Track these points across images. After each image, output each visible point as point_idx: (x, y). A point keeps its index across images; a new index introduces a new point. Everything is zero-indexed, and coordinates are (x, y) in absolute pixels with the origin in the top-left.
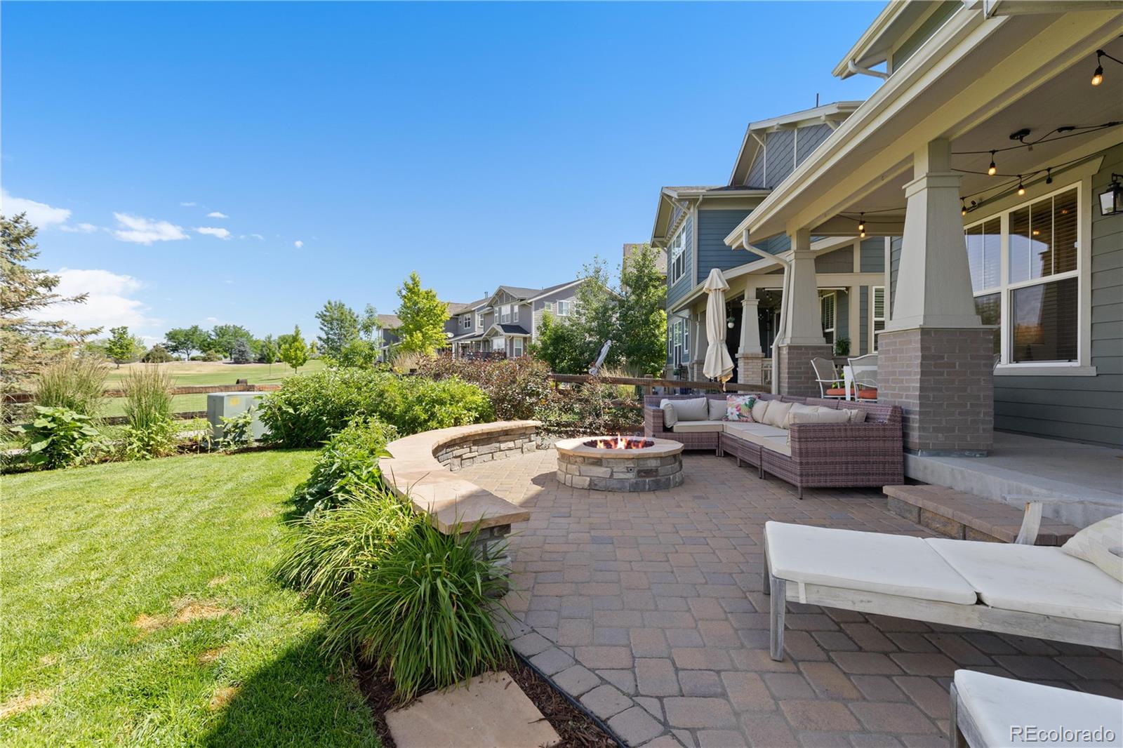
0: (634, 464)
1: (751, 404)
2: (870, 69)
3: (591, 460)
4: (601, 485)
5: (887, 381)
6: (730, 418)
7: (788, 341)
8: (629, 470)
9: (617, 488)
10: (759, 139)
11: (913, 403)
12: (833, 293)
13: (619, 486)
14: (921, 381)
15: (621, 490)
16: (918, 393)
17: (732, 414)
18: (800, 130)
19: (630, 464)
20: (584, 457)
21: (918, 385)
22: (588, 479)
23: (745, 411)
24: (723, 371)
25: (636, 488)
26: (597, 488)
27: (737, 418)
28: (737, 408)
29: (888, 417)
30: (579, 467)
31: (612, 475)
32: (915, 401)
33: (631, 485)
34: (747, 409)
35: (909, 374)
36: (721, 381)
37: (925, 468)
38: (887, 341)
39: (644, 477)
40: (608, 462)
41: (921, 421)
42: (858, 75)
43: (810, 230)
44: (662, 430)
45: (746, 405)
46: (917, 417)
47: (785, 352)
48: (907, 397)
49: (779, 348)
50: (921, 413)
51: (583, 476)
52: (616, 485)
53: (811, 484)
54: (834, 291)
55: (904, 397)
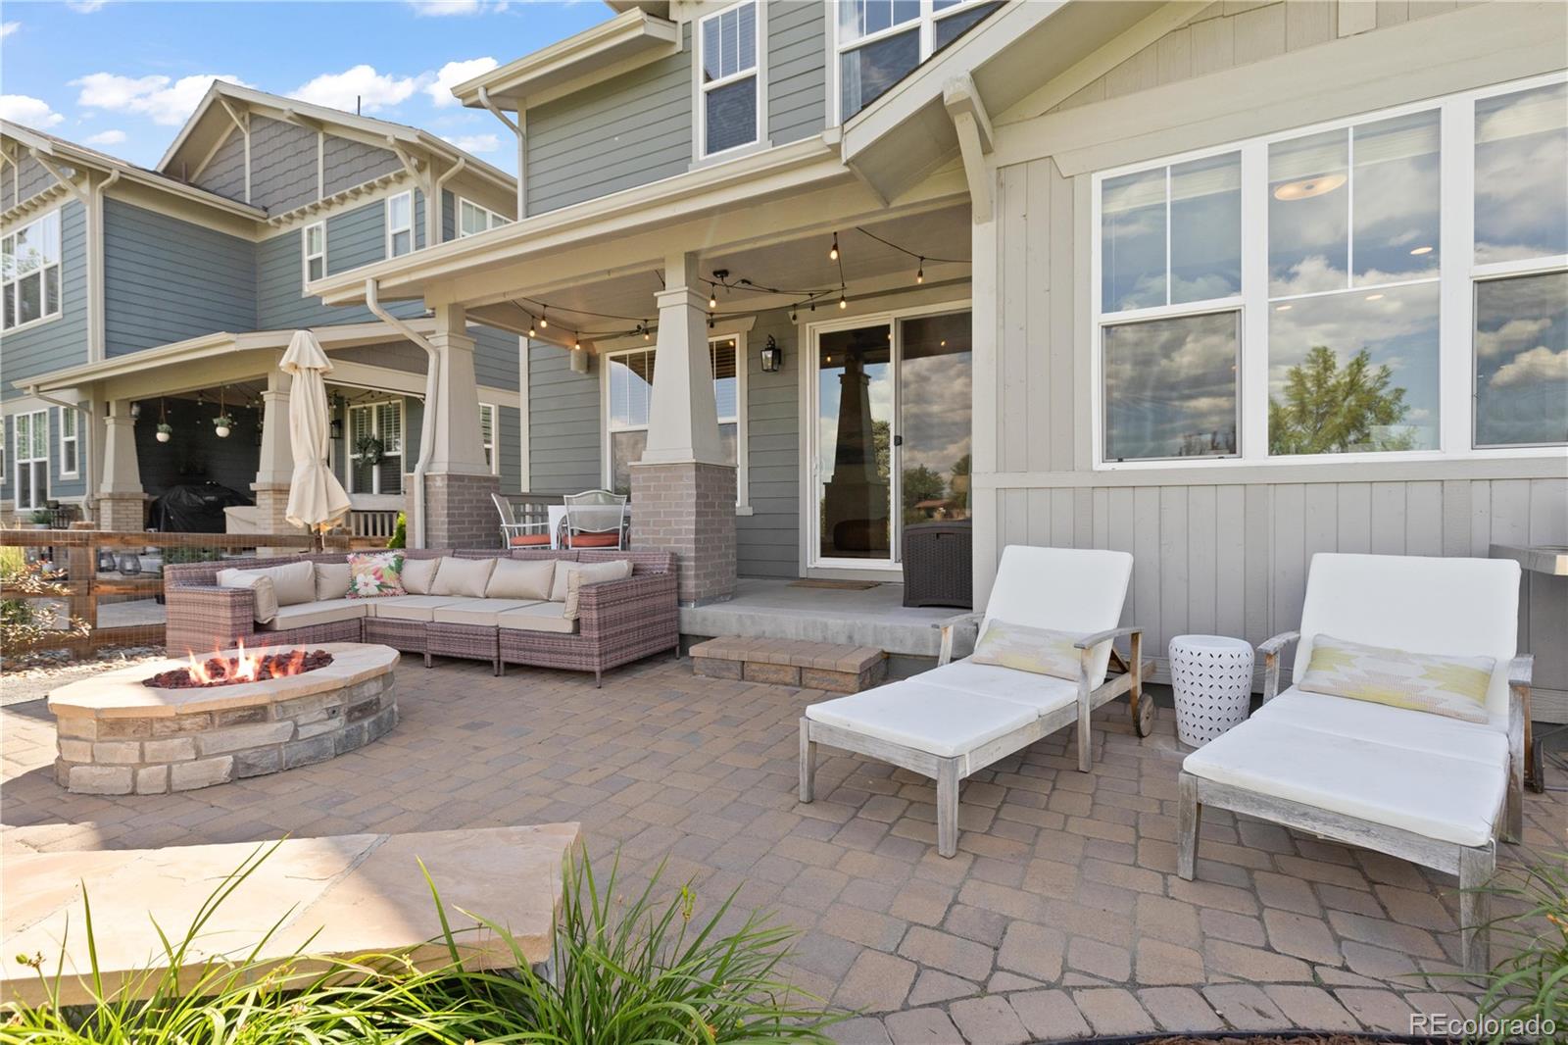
0: (342, 700)
1: (399, 568)
2: (505, 113)
3: (231, 716)
4: (265, 762)
5: (647, 524)
6: (362, 592)
7: (441, 467)
8: (333, 713)
9: (310, 758)
10: (237, 116)
11: (686, 548)
12: (400, 401)
13: (311, 752)
14: (697, 522)
15: (317, 759)
16: (693, 536)
17: (366, 585)
18: (329, 139)
19: (334, 700)
20: (210, 713)
21: (694, 527)
22: (230, 759)
23: (390, 578)
24: (330, 513)
25: (347, 746)
26: (257, 771)
27: (376, 591)
28: (375, 574)
29: (667, 566)
30: (195, 738)
31: (296, 732)
32: (689, 546)
33: (338, 743)
34: (393, 574)
35: (680, 514)
36: (319, 530)
37: (704, 619)
38: (645, 475)
39: (359, 718)
40: (285, 709)
41: (697, 568)
42: (488, 111)
43: (466, 308)
44: (251, 628)
45: (391, 568)
46: (693, 563)
47: (440, 485)
48: (677, 541)
49: (426, 478)
50: (697, 559)
51: (208, 756)
52: (303, 751)
53: (609, 665)
54: (400, 397)
55: (672, 542)
